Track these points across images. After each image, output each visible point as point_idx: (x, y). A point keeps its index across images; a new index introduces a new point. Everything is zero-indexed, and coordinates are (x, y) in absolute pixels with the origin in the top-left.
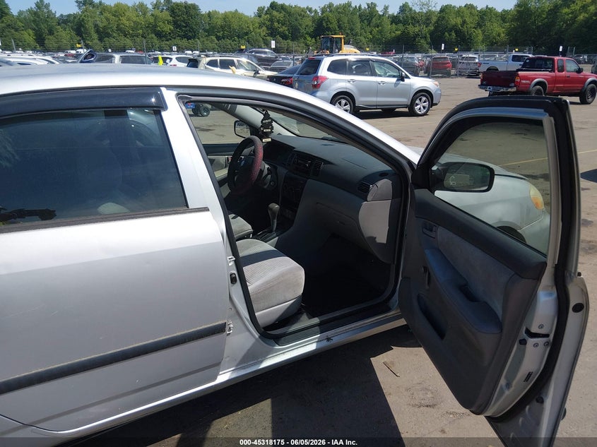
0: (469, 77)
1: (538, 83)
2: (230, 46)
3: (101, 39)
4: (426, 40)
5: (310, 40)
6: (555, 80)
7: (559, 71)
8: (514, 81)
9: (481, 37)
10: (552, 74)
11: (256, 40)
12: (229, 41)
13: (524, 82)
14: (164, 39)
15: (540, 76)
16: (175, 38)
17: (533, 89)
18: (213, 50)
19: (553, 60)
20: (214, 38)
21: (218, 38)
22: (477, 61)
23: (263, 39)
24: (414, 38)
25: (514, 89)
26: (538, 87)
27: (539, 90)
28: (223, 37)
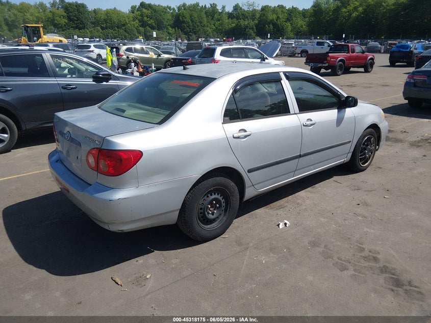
0: (290, 56)
1: (341, 61)
2: (112, 35)
4: (253, 30)
5: (171, 30)
6: (350, 58)
7: (352, 53)
8: (326, 60)
9: (290, 28)
10: (348, 54)
11: (132, 30)
12: (111, 31)
13: (332, 60)
14: (61, 29)
15: (341, 56)
16: (69, 29)
17: (338, 64)
18: (99, 37)
19: (348, 46)
20: (99, 28)
21: (103, 28)
22: (294, 45)
23: (137, 29)
24: (245, 29)
25: (327, 65)
26: (340, 63)
27: (341, 65)
28: (106, 28)
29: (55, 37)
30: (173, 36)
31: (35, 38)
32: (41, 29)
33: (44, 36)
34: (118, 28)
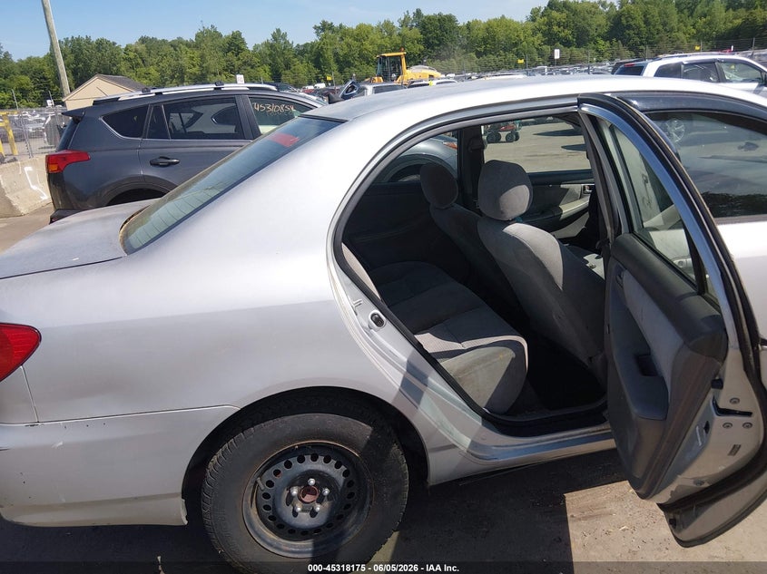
2: (493, 64)
3: (341, 70)
5: (602, 44)
12: (492, 57)
18: (472, 70)
20: (473, 55)
21: (479, 54)
23: (537, 49)
28: (485, 53)
29: (424, 71)
30: (607, 54)
31: (394, 75)
32: (403, 60)
33: (408, 71)
34: (505, 50)
